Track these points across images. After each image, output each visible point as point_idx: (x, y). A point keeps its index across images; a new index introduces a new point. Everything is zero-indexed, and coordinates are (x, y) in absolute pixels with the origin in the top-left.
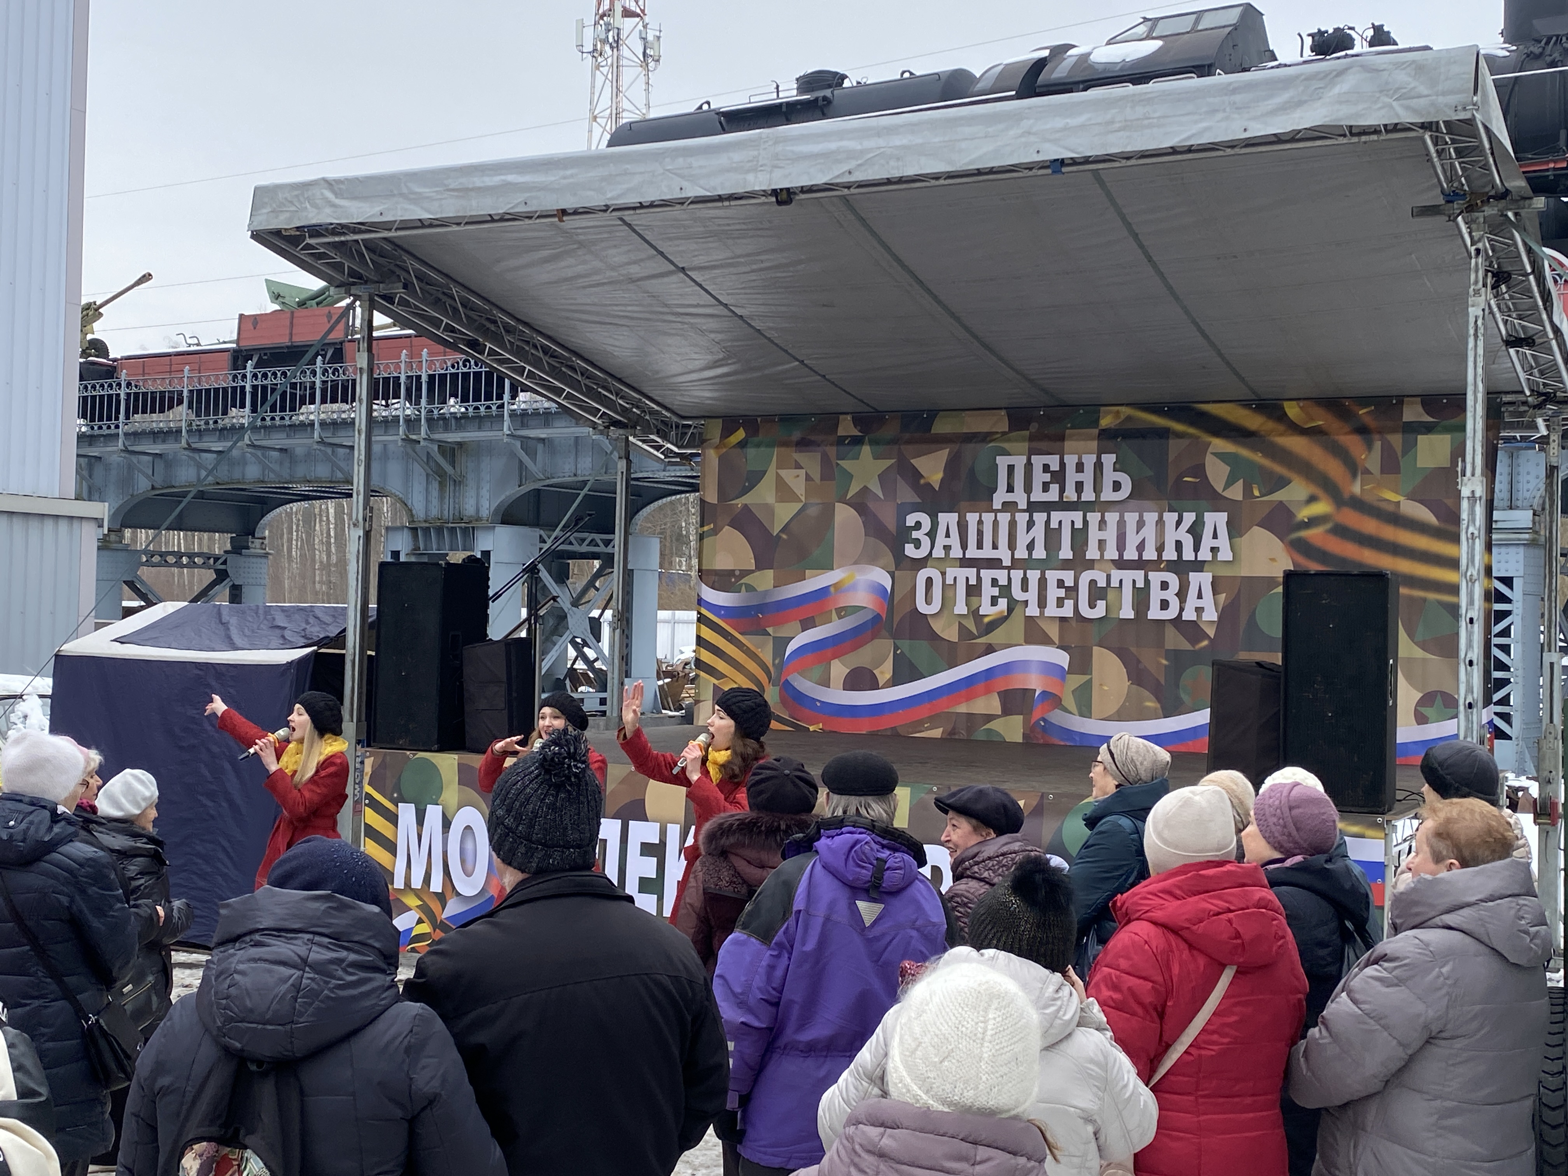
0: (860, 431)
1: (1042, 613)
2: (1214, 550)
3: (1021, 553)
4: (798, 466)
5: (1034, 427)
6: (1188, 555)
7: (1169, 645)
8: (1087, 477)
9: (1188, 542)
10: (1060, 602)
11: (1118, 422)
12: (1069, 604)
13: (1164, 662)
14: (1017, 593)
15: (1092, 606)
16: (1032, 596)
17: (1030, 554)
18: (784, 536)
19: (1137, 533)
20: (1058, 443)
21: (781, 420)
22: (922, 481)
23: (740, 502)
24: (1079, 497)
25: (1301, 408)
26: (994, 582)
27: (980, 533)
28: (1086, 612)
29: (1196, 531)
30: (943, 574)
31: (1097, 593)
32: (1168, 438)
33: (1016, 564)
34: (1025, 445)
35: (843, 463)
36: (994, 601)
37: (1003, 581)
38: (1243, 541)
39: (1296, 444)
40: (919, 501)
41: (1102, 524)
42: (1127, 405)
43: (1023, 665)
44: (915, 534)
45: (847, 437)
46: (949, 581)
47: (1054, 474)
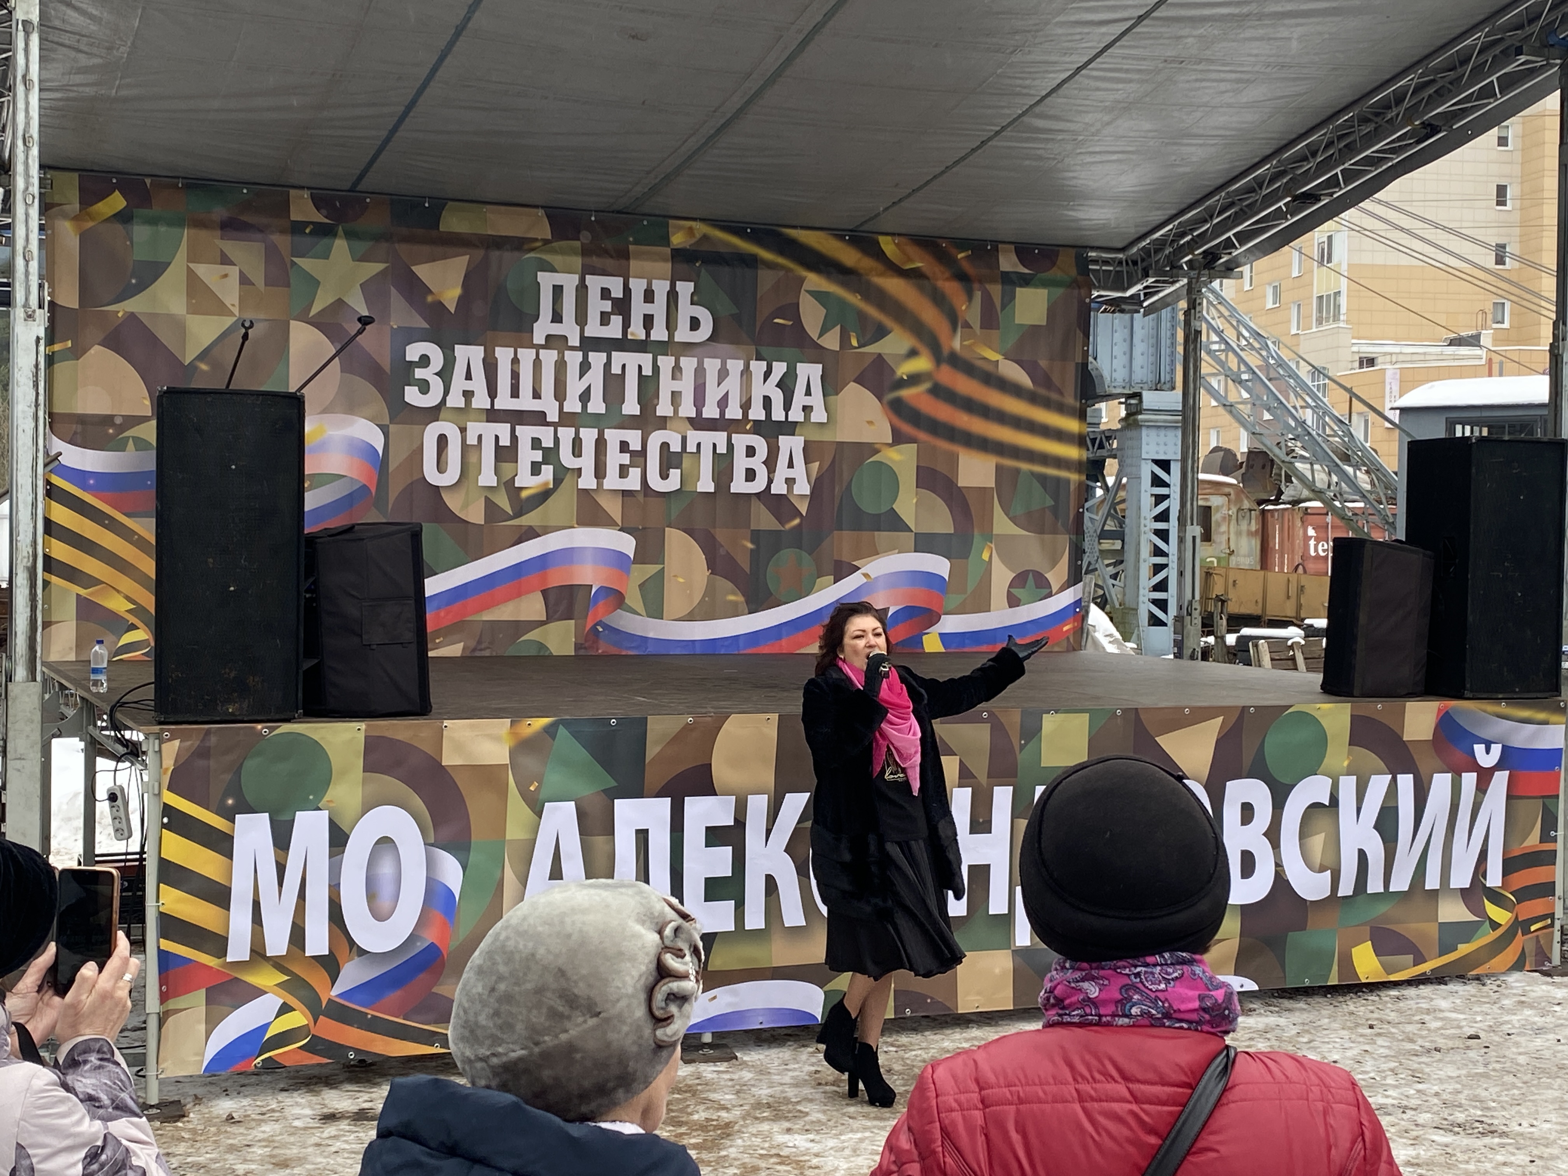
0: (326, 217)
1: (600, 485)
2: (807, 409)
3: (573, 405)
4: (225, 260)
5: (586, 237)
6: (778, 415)
7: (756, 525)
8: (658, 308)
9: (777, 398)
10: (623, 471)
11: (693, 241)
12: (635, 473)
13: (750, 546)
14: (567, 458)
15: (664, 476)
16: (587, 462)
17: (584, 407)
18: (204, 367)
19: (719, 385)
20: (622, 262)
21: (187, 186)
22: (430, 299)
23: (122, 309)
24: (648, 334)
25: (897, 245)
26: (536, 443)
27: (515, 376)
28: (657, 484)
29: (786, 385)
30: (463, 430)
31: (669, 460)
32: (756, 267)
33: (566, 419)
34: (577, 260)
35: (304, 263)
36: (536, 469)
37: (548, 443)
38: (839, 400)
39: (894, 285)
40: (427, 326)
41: (677, 371)
42: (702, 220)
43: (567, 555)
44: (419, 373)
45: (306, 224)
46: (472, 440)
47: (616, 302)
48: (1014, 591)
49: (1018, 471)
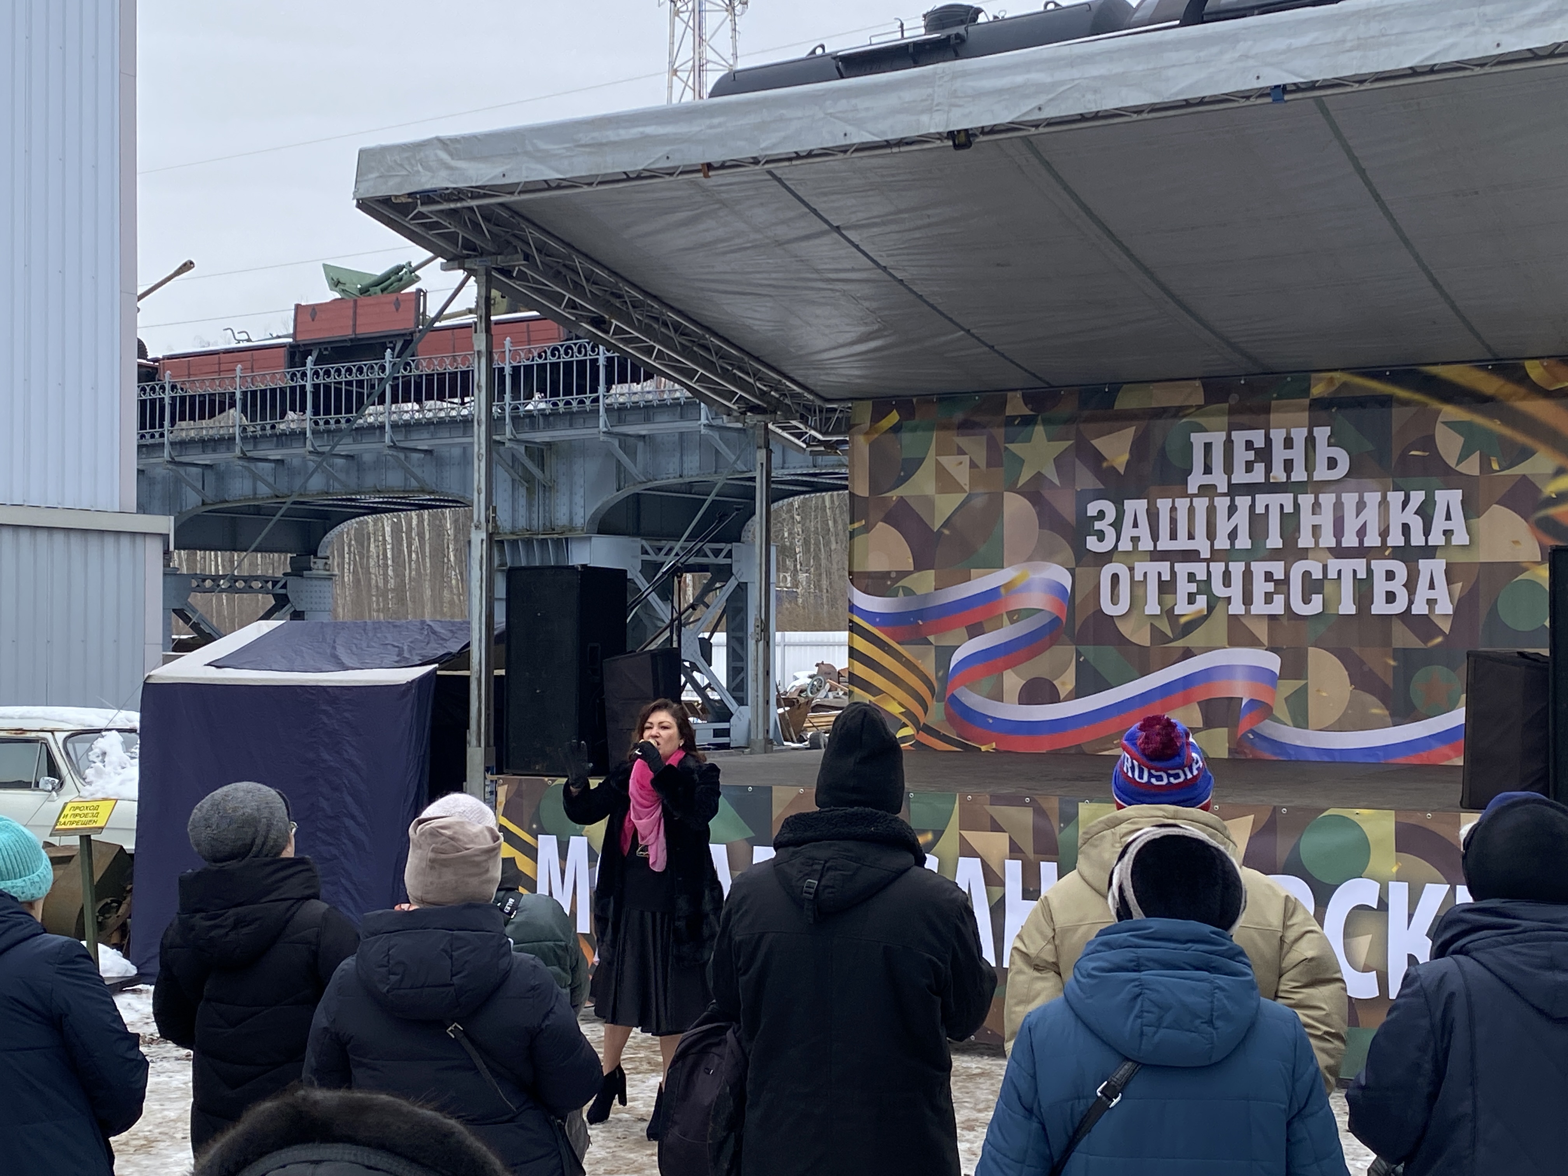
0: (1032, 410)
1: (1248, 611)
2: (1448, 533)
3: (1223, 543)
4: (961, 452)
5: (1234, 399)
6: (1417, 539)
7: (1397, 644)
8: (1298, 454)
9: (1416, 525)
10: (1269, 598)
11: (1333, 389)
12: (1279, 599)
13: (1392, 663)
14: (1218, 589)
15: (1306, 600)
16: (1236, 591)
17: (1232, 544)
18: (946, 532)
19: (1357, 516)
20: (1263, 417)
21: (940, 400)
23: (894, 494)
24: (1289, 477)
25: (1544, 367)
26: (1191, 577)
27: (1173, 521)
28: (1299, 608)
29: (1425, 512)
30: (1131, 569)
31: (1311, 586)
32: (1391, 407)
33: (1216, 555)
34: (1225, 419)
35: (1012, 447)
36: (1191, 599)
37: (1201, 576)
38: (1481, 523)
39: (1538, 407)
40: (1102, 487)
41: (1316, 507)
42: (1343, 370)
43: (1227, 671)
44: (1098, 525)
45: (1016, 417)
46: (1139, 577)
47: (1258, 451)
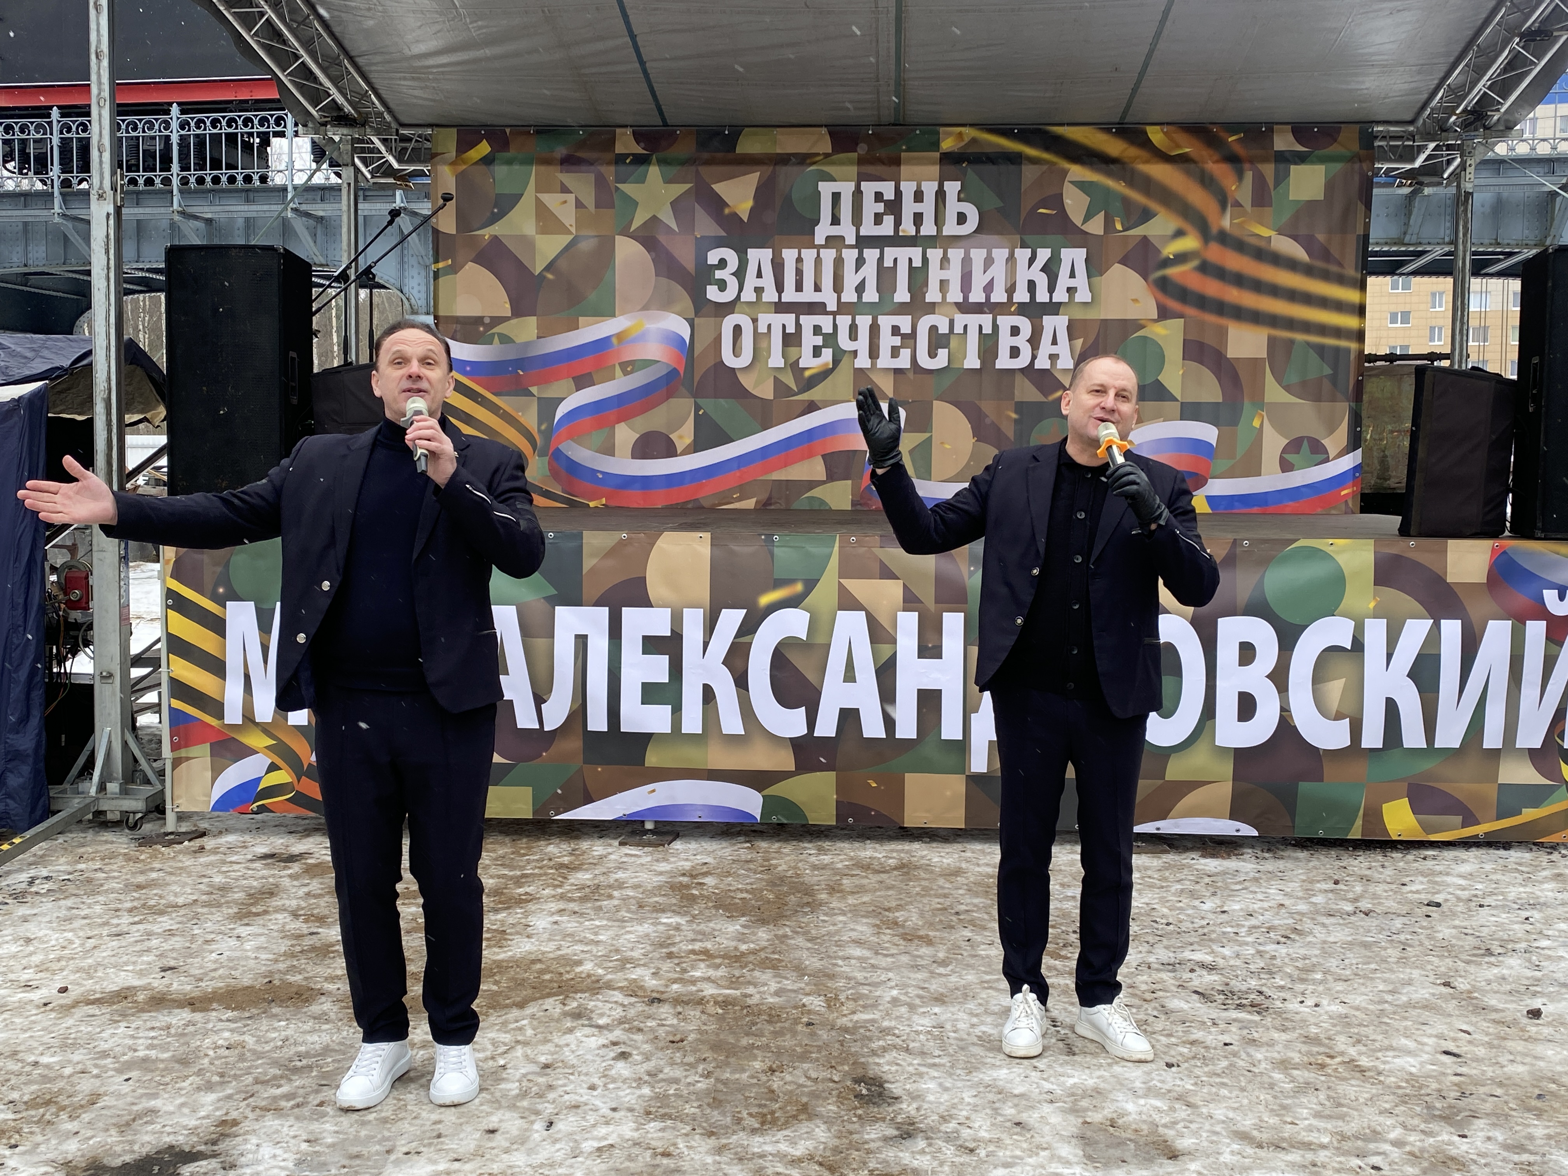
0: (644, 149)
1: (874, 365)
2: (1071, 290)
3: (850, 296)
4: (565, 190)
5: (862, 149)
6: (1042, 296)
7: (1018, 397)
8: (928, 208)
9: (1042, 281)
10: (895, 352)
11: (961, 144)
12: (906, 353)
13: (1014, 416)
14: (844, 342)
15: (932, 354)
16: (862, 344)
17: (860, 297)
18: (550, 276)
19: (984, 272)
20: (894, 168)
21: (538, 132)
22: (727, 211)
23: (487, 233)
24: (918, 231)
25: (1165, 133)
26: (817, 330)
27: (799, 273)
28: (925, 362)
29: (1051, 270)
30: (755, 321)
31: (937, 341)
32: (1020, 164)
33: (843, 308)
34: (854, 170)
35: (624, 187)
36: (817, 352)
37: (828, 329)
38: (1103, 280)
39: (1159, 171)
40: (724, 234)
41: (945, 261)
42: (971, 125)
44: (719, 274)
45: (628, 155)
46: (762, 329)
47: (888, 203)
48: (1286, 456)
49: (1292, 342)
